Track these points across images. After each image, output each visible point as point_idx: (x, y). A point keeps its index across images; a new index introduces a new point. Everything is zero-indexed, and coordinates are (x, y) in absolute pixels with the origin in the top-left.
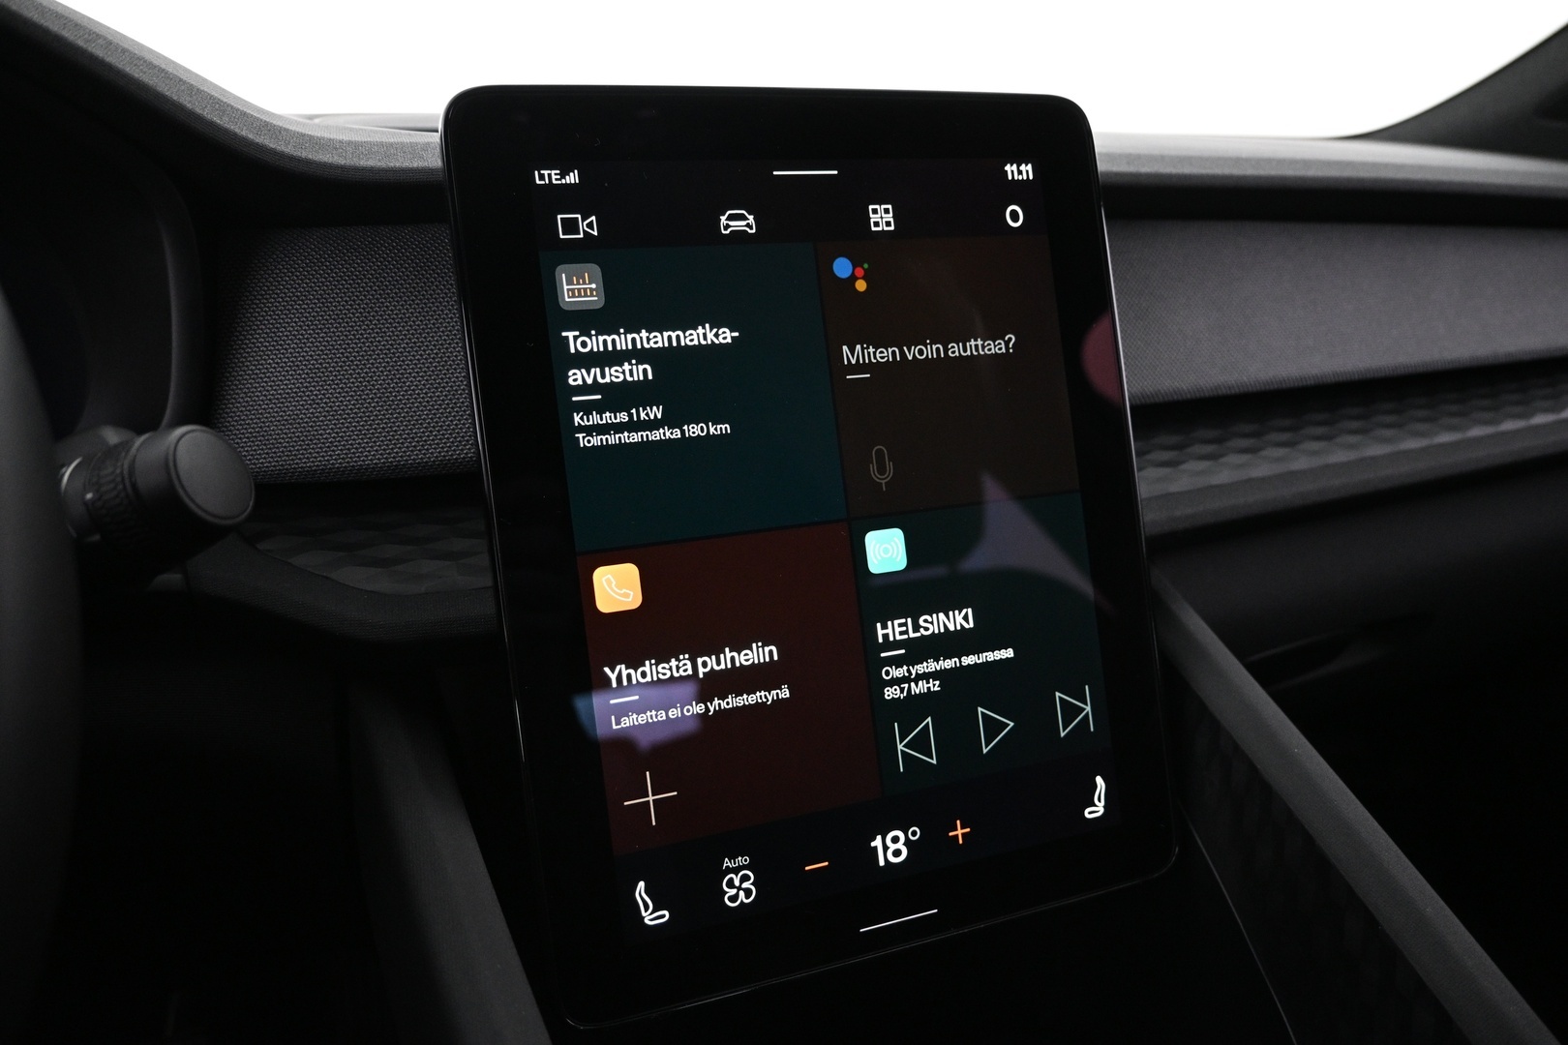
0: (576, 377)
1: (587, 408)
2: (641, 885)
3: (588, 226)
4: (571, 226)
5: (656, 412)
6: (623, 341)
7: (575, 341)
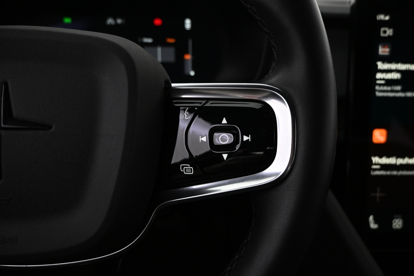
0: (379, 76)
1: (380, 85)
2: (371, 218)
3: (390, 32)
4: (385, 32)
5: (399, 88)
6: (393, 66)
7: (381, 65)
